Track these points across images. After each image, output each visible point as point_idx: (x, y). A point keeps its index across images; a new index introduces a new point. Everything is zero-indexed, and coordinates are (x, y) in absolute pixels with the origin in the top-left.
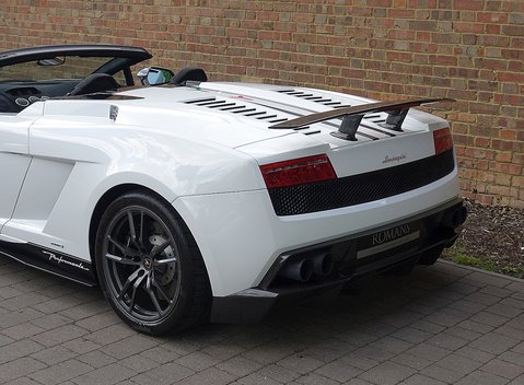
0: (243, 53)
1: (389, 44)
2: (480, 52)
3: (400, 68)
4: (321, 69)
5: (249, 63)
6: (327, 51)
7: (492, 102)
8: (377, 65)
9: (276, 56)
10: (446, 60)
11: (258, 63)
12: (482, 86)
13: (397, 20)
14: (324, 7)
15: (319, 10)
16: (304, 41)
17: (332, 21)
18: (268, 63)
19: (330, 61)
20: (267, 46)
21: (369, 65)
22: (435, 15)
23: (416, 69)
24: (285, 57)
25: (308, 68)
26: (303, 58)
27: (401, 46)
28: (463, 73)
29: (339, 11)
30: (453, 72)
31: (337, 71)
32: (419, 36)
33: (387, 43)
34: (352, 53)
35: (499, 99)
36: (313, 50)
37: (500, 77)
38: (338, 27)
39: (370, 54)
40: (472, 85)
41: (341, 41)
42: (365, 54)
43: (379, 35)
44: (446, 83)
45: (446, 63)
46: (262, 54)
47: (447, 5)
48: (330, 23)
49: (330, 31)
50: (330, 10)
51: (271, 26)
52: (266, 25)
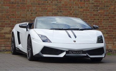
0: (4, 22)
5: (6, 24)
9: (15, 22)
11: (9, 24)
14: (30, 10)
15: (28, 11)
16: (24, 18)
20: (12, 20)
22: (58, 11)
24: (18, 22)
29: (34, 11)
36: (26, 20)
38: (33, 15)
46: (10, 22)
47: (61, 9)
48: (31, 14)
49: (31, 15)
50: (31, 11)
51: (13, 15)
52: (12, 15)
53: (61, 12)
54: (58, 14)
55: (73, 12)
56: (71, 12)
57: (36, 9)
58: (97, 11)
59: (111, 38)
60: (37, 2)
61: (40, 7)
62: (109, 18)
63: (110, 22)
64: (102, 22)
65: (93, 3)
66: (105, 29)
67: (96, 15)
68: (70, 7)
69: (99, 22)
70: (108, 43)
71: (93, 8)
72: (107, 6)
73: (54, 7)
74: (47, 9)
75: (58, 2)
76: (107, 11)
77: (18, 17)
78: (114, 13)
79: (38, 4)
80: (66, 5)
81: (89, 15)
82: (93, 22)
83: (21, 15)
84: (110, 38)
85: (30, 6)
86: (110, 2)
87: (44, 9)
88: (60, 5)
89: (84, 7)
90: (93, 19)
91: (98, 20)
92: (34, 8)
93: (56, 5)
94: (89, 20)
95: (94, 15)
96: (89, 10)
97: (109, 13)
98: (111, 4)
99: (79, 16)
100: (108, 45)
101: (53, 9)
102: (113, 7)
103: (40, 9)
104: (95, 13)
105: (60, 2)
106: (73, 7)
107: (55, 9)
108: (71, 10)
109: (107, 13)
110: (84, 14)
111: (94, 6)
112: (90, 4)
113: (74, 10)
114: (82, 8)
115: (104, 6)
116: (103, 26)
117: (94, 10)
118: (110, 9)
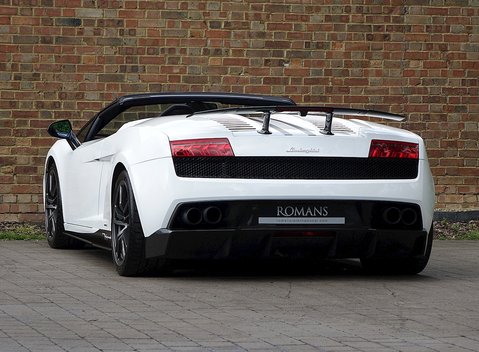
4: (7, 123)
6: (13, 105)
8: (68, 115)
13: (86, 74)
14: (9, 65)
15: (3, 67)
17: (17, 78)
19: (16, 115)
21: (58, 115)
22: (123, 69)
27: (92, 96)
29: (24, 68)
31: (25, 123)
32: (109, 87)
33: (78, 95)
34: (40, 105)
38: (24, 82)
39: (60, 104)
41: (29, 94)
42: (55, 105)
43: (69, 88)
47: (133, 60)
48: (15, 79)
49: (15, 86)
50: (15, 68)
53: (134, 69)
54: (123, 77)
55: (183, 71)
56: (175, 71)
57: (35, 60)
58: (281, 63)
60: (39, 31)
61: (52, 50)
62: (329, 90)
65: (262, 35)
67: (276, 81)
68: (171, 51)
71: (262, 54)
72: (320, 46)
73: (107, 51)
74: (79, 59)
75: (122, 33)
76: (321, 64)
78: (345, 73)
79: (44, 41)
80: (156, 42)
81: (245, 81)
85: (11, 49)
86: (329, 29)
87: (68, 59)
88: (129, 42)
89: (227, 51)
92: (27, 57)
93: (114, 42)
95: (268, 81)
96: (246, 62)
97: (328, 72)
98: (333, 37)
99: (209, 84)
101: (102, 59)
102: (343, 50)
103: (53, 61)
104: (272, 72)
105: (132, 32)
106: (183, 51)
107: (109, 60)
108: (174, 61)
109: (318, 73)
110: (226, 79)
111: (269, 44)
112: (250, 36)
113: (189, 61)
114: (217, 52)
115: (308, 45)
117: (267, 61)
118: (330, 55)
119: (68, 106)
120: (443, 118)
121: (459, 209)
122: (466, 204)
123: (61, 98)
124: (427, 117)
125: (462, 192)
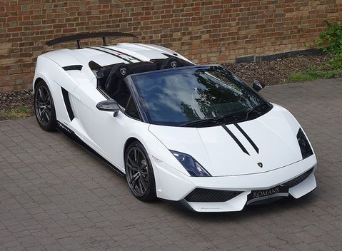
1: (89, 13)
2: (133, 10)
3: (94, 23)
4: (51, 32)
6: (53, 21)
7: (138, 30)
8: (83, 24)
9: (20, 29)
10: (117, 16)
11: (7, 36)
12: (134, 24)
16: (39, 18)
18: (14, 35)
19: (55, 27)
20: (13, 25)
21: (78, 25)
23: (103, 23)
24: (27, 29)
25: (42, 33)
26: (38, 28)
27: (95, 13)
28: (125, 20)
30: (121, 21)
31: (60, 31)
32: (104, 7)
33: (88, 12)
34: (68, 20)
35: (142, 28)
36: (44, 22)
37: (142, 19)
38: (59, 8)
39: (78, 18)
40: (130, 25)
41: (62, 15)
42: (76, 19)
44: (118, 26)
45: (117, 17)
46: (9, 30)
48: (54, 7)
49: (54, 11)
51: (16, 14)
52: (12, 13)
59: (216, 40)
63: (214, 7)
64: (198, 9)
66: (206, 22)
69: (194, 10)
70: (211, 52)
77: (26, 18)
82: (182, 10)
83: (31, 12)
84: (214, 41)
90: (182, 4)
91: (192, 5)
94: (175, 8)
100: (210, 55)
116: (200, 18)
119: (82, 19)
120: (267, 7)
121: (271, 53)
122: (275, 51)
123: (79, 15)
124: (259, 8)
125: (273, 44)
